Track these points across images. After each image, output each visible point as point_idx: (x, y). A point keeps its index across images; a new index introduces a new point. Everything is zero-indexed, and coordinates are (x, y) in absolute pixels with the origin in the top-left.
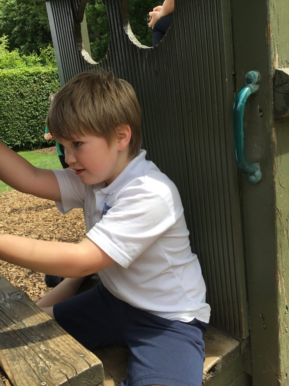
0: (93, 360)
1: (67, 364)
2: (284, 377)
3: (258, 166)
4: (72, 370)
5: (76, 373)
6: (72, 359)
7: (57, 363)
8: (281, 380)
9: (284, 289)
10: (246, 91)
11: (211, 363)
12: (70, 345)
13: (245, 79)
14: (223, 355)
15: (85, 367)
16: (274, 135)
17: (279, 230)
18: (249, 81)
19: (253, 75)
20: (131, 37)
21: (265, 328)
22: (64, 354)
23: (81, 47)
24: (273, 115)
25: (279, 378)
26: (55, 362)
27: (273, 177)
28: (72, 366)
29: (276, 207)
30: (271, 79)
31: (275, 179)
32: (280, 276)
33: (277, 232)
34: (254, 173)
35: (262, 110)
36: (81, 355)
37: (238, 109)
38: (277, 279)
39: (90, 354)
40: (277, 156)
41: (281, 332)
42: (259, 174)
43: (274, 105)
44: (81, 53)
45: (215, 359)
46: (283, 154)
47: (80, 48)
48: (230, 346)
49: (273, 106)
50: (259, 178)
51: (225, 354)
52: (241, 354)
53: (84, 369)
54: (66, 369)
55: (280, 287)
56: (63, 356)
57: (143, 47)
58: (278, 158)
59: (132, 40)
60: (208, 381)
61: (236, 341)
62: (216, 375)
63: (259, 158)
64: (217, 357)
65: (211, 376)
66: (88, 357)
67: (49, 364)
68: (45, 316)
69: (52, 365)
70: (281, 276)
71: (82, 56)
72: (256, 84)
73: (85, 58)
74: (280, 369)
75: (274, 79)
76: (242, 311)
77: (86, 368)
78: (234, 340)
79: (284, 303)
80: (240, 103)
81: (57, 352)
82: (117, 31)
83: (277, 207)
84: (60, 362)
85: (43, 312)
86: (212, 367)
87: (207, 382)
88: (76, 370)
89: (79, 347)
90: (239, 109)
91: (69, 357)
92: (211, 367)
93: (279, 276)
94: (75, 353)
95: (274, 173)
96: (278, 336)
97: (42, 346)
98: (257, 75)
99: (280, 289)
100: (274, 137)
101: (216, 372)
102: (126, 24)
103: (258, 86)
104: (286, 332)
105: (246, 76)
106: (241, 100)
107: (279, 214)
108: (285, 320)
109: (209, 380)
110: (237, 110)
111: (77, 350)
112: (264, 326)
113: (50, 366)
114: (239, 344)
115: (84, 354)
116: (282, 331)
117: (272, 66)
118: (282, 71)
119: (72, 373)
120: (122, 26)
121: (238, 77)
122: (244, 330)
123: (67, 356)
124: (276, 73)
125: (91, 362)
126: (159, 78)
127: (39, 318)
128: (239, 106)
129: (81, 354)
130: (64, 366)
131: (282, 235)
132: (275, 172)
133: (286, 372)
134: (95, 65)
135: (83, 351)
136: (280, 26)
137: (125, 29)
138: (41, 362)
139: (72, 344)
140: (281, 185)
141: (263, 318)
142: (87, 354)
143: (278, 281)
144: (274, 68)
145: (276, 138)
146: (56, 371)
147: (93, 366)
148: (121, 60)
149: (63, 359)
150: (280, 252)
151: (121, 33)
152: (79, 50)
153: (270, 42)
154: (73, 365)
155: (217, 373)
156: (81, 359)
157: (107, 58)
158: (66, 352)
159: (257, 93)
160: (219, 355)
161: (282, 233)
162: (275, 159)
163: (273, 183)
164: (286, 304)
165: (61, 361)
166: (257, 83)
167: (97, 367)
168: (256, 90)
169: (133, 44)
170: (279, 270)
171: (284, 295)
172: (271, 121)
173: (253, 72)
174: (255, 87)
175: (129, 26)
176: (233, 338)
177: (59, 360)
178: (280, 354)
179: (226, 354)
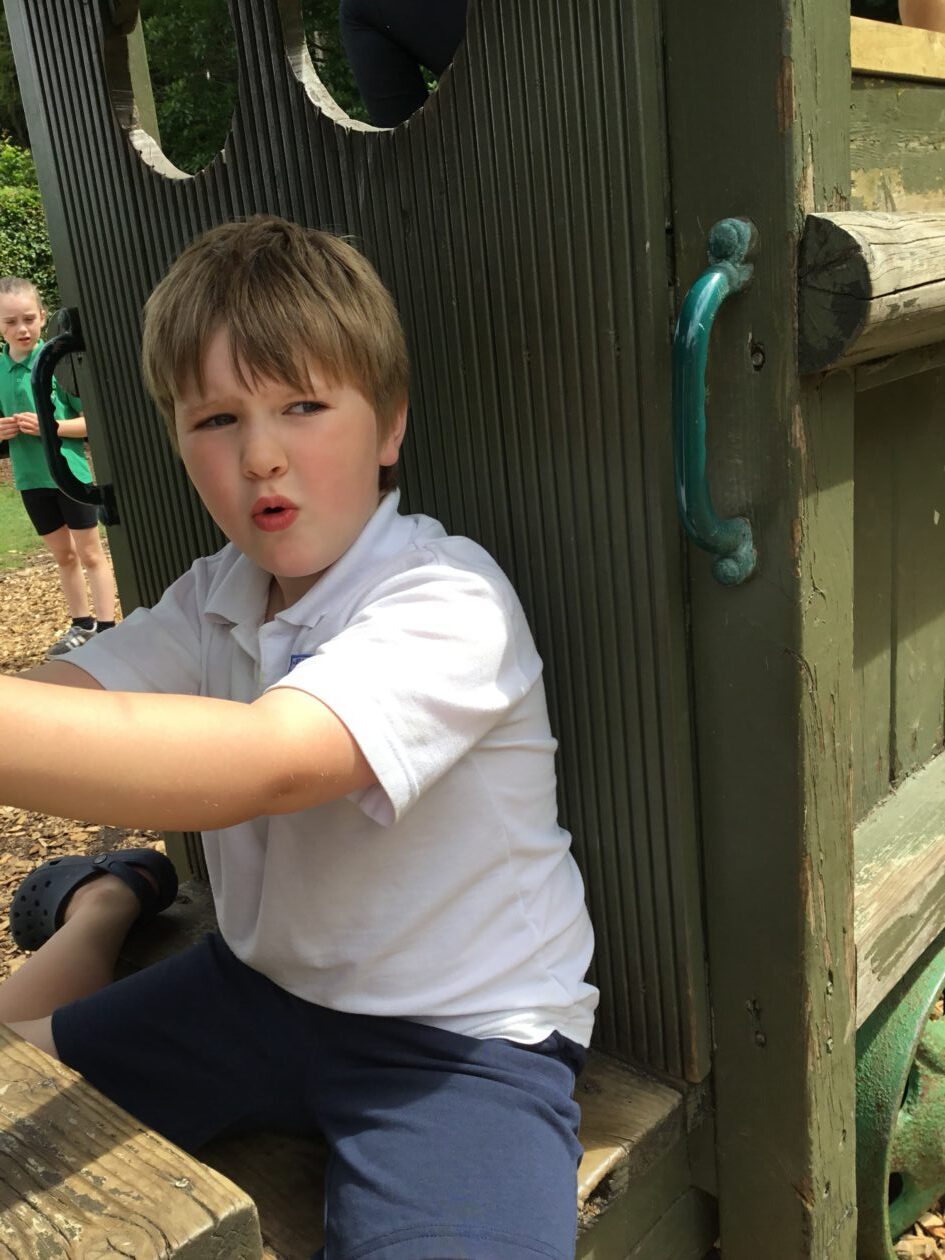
0: (223, 1198)
1: (133, 1217)
2: (821, 1195)
3: (748, 529)
4: (151, 1237)
5: (169, 1246)
6: (148, 1197)
7: (94, 1217)
8: (813, 1206)
9: (824, 917)
10: (714, 284)
11: (597, 1168)
12: (136, 1152)
13: (710, 245)
14: (633, 1139)
15: (197, 1224)
16: (798, 429)
17: (810, 730)
18: (720, 253)
19: (734, 231)
20: (313, 93)
21: (763, 1045)
22: (118, 1182)
23: (131, 118)
24: (797, 363)
25: (806, 1200)
26: (88, 1214)
27: (794, 562)
28: (150, 1222)
29: (801, 657)
30: (792, 245)
31: (799, 570)
32: (812, 875)
33: (803, 739)
34: (735, 549)
35: (761, 347)
36: (177, 1184)
37: (689, 342)
38: (804, 888)
39: (212, 1177)
40: (807, 496)
41: (813, 1053)
42: (749, 553)
43: (801, 330)
44: (131, 138)
45: (607, 1156)
46: (821, 490)
47: (128, 121)
48: (651, 1109)
49: (797, 333)
50: (751, 567)
51: (639, 1134)
52: (686, 1129)
53: (196, 1232)
54: (129, 1235)
55: (811, 912)
56: (115, 1191)
57: (355, 128)
58: (810, 501)
59: (319, 100)
60: (586, 1229)
61: (673, 1090)
62: (612, 1205)
63: (750, 501)
64: (614, 1149)
65: (598, 1212)
66: (206, 1187)
67: (67, 1223)
68: (31, 1055)
69: (78, 1226)
70: (816, 874)
71: (134, 148)
72: (743, 263)
73: (144, 157)
74: (810, 1171)
75: (802, 245)
76: (690, 992)
77: (201, 1227)
78: (663, 1086)
79: (822, 959)
80: (697, 324)
81: (90, 1178)
82: (263, 69)
83: (805, 658)
84: (105, 1212)
85: (22, 1039)
86: (600, 1183)
87: (584, 1231)
88: (165, 1237)
89: (167, 1157)
90: (695, 343)
91: (135, 1194)
92: (596, 1183)
93: (809, 877)
94: (155, 1178)
95: (797, 549)
96: (806, 1067)
97: (32, 1161)
98: (749, 231)
99: (812, 919)
100: (798, 436)
101: (613, 1194)
102: (296, 47)
103: (750, 267)
104: (829, 1051)
105: (713, 235)
106: (698, 314)
107: (810, 679)
108: (824, 1015)
109: (589, 1226)
110: (688, 346)
111: (161, 1167)
112: (759, 1036)
113: (70, 1230)
114: (680, 1100)
115: (188, 1179)
116: (817, 1049)
117: (796, 205)
118: (829, 223)
119: (153, 1249)
120: (284, 53)
121: (681, 238)
122: (695, 1055)
123: (127, 1189)
124: (807, 229)
125: (217, 1205)
126: (414, 235)
127: (11, 1063)
128: (692, 332)
129: (180, 1180)
130: (122, 1227)
131: (818, 747)
132: (800, 548)
133: (827, 1177)
134: (182, 181)
135: (183, 1169)
136: (819, 74)
137: (291, 62)
138: (38, 1219)
139: (143, 1147)
140: (815, 589)
141: (758, 1012)
142: (200, 1178)
143: (807, 894)
144: (800, 210)
145: (804, 438)
146: (95, 1247)
147: (226, 1219)
148: (277, 167)
149: (114, 1201)
150: (813, 800)
151: (277, 79)
152: (122, 130)
153: (790, 127)
154: (152, 1217)
155: (614, 1200)
156: (181, 1197)
157: (225, 161)
158: (124, 1178)
159: (746, 292)
160: (620, 1141)
161: (818, 740)
162: (801, 503)
163: (794, 584)
164: (827, 964)
165: (110, 1209)
166: (747, 260)
167: (240, 1219)
168: (744, 282)
169: (322, 116)
170: (808, 857)
171: (824, 935)
172: (790, 383)
173: (737, 222)
174: (739, 271)
175: (305, 54)
176: (662, 1083)
177: (102, 1205)
178: (811, 1123)
179: (643, 1135)
